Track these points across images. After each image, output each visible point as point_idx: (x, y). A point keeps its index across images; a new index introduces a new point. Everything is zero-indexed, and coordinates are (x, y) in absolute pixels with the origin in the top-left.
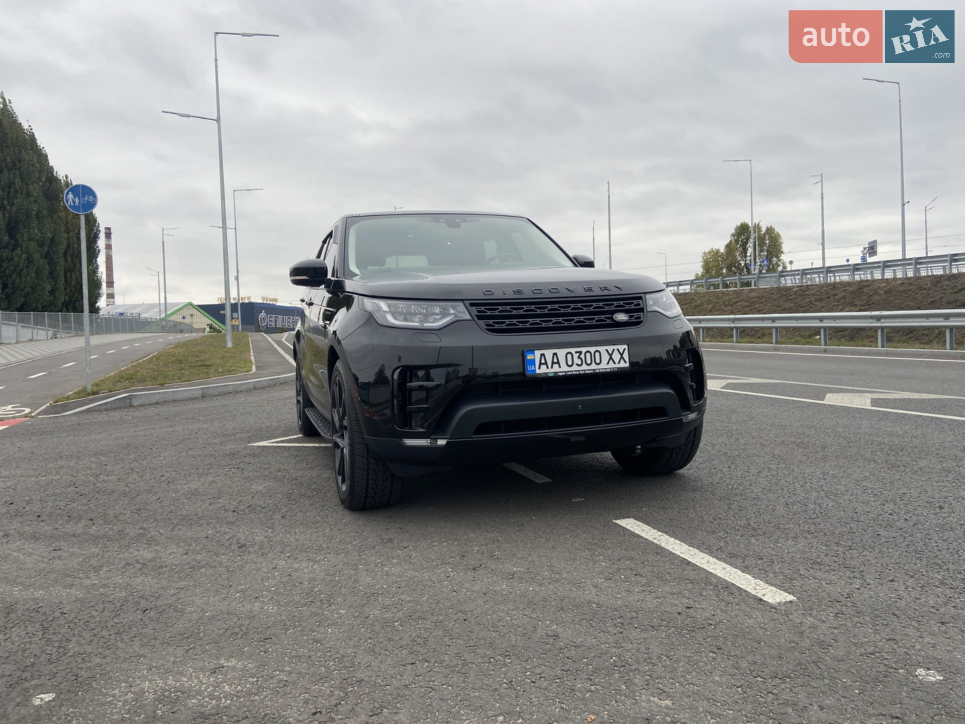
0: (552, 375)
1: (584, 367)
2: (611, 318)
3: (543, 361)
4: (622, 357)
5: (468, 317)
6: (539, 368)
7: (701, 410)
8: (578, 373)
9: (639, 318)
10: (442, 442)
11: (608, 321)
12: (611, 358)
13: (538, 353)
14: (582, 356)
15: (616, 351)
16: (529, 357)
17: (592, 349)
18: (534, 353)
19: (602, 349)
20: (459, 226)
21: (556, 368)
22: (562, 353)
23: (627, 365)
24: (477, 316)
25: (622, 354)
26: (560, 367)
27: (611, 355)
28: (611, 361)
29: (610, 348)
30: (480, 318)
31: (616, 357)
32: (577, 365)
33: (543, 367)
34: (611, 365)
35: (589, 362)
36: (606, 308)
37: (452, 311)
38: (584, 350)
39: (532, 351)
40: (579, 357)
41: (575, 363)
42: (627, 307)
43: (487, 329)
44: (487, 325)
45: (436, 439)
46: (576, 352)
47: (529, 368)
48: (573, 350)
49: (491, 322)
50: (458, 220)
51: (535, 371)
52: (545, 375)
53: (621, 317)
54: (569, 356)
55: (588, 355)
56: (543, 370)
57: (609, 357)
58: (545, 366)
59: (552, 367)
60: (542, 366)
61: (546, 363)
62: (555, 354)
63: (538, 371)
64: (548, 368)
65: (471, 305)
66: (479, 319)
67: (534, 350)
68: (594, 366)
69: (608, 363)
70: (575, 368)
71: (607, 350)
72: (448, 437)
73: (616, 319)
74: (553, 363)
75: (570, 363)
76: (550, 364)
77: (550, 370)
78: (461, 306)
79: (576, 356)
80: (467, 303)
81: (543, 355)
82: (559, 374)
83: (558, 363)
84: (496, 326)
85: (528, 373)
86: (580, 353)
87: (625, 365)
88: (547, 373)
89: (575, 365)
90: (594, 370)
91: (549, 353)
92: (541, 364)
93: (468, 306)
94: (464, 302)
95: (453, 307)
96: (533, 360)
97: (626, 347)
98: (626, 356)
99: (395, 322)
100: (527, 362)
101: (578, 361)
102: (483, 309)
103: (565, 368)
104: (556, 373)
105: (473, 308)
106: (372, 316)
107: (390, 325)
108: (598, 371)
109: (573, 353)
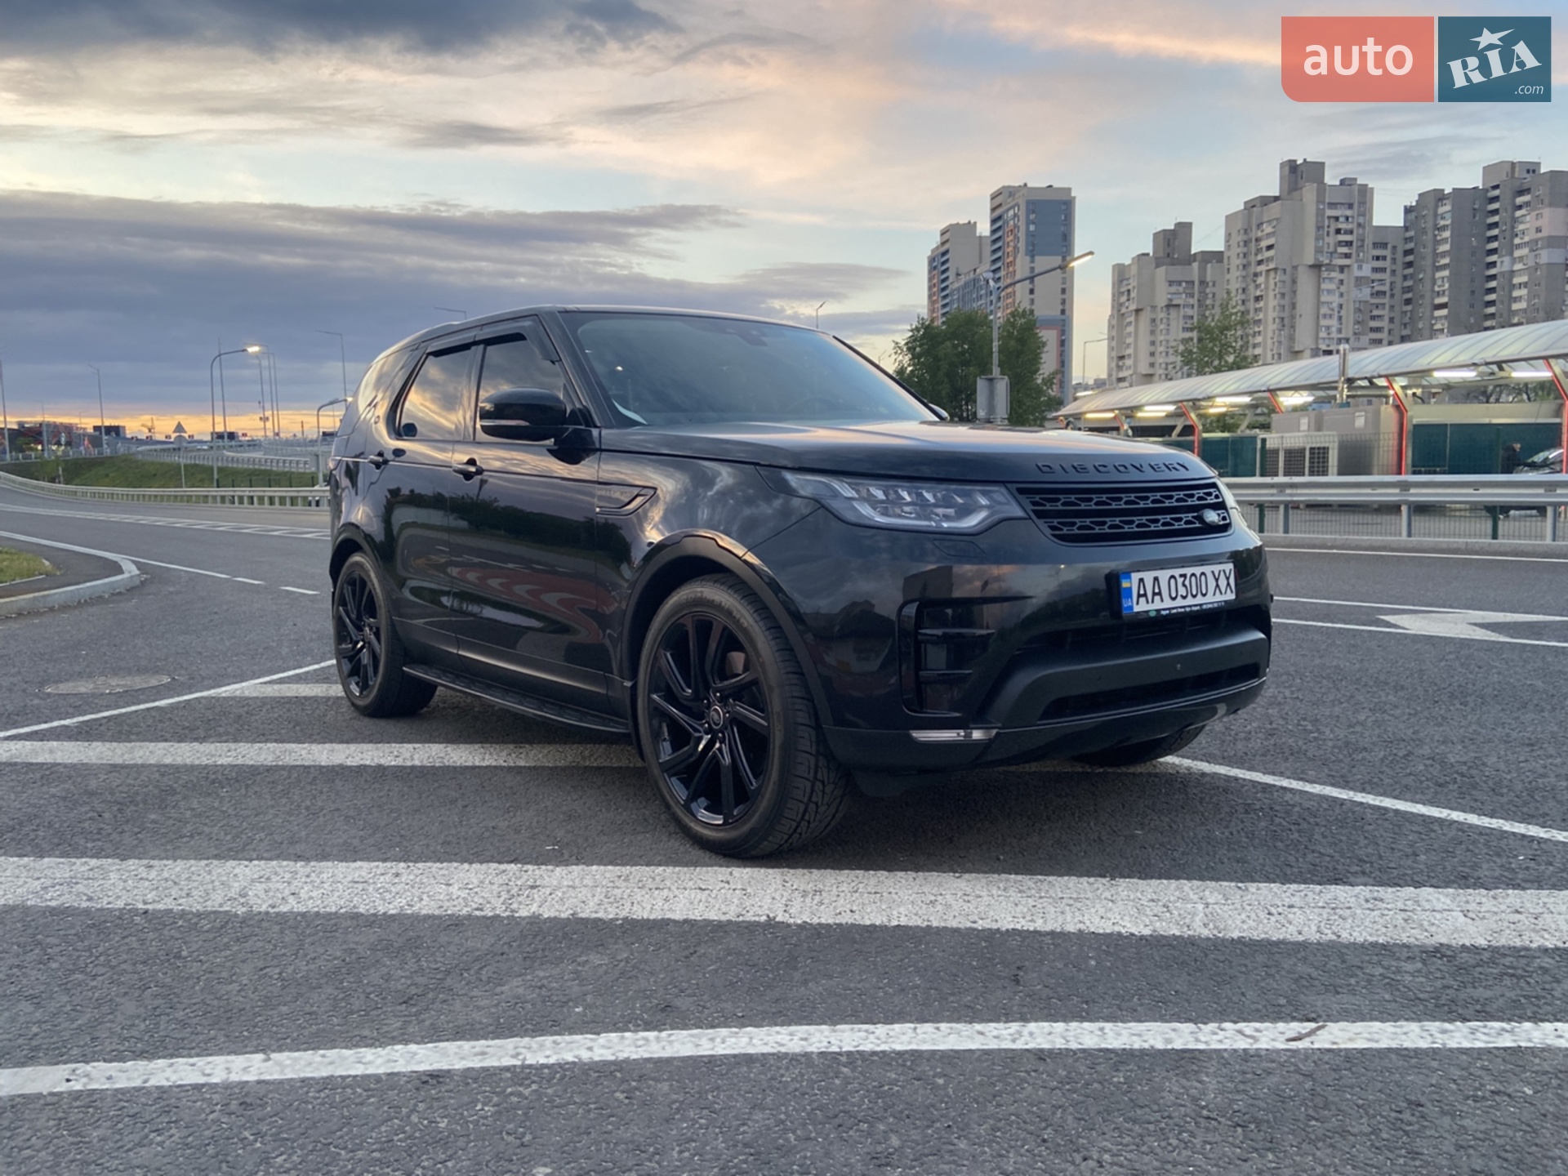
0: (1153, 614)
1: (1190, 601)
2: (1201, 519)
4: (1228, 584)
5: (1020, 513)
6: (1137, 603)
8: (1182, 610)
9: (1224, 518)
11: (1199, 524)
12: (1217, 586)
13: (1135, 577)
14: (1187, 583)
15: (1222, 574)
16: (1125, 584)
17: (1198, 570)
18: (1130, 578)
19: (1207, 569)
21: (1158, 604)
22: (1164, 575)
23: (1232, 597)
24: (1034, 511)
25: (1228, 579)
26: (1163, 600)
27: (1217, 580)
28: (1217, 590)
29: (1216, 568)
30: (1040, 515)
31: (1223, 583)
32: (1182, 596)
33: (1142, 600)
34: (1219, 598)
35: (1194, 592)
36: (1189, 502)
37: (983, 501)
38: (1188, 571)
39: (1127, 575)
40: (1184, 585)
41: (1179, 593)
42: (1209, 500)
43: (1053, 535)
44: (1050, 527)
45: (970, 730)
46: (1181, 576)
47: (1125, 603)
48: (1177, 572)
49: (1056, 522)
51: (1131, 608)
52: (1145, 616)
53: (1210, 517)
54: (1173, 581)
55: (1193, 580)
56: (1141, 607)
57: (1215, 584)
58: (1144, 599)
59: (1153, 602)
60: (1140, 599)
61: (1145, 595)
62: (1156, 579)
63: (1137, 609)
64: (1148, 603)
65: (1021, 491)
66: (1039, 517)
67: (1130, 573)
68: (1200, 600)
69: (1215, 594)
70: (1179, 602)
71: (1213, 573)
72: (1000, 724)
74: (1154, 594)
75: (1174, 595)
76: (1150, 596)
77: (1150, 606)
78: (1000, 494)
79: (1180, 582)
80: (1014, 487)
81: (1141, 580)
82: (1164, 613)
83: (1160, 594)
84: (1065, 531)
85: (1124, 612)
86: (1184, 576)
87: (1231, 596)
88: (1147, 612)
89: (1179, 597)
90: (1201, 605)
91: (1148, 576)
92: (1139, 596)
93: (1016, 492)
94: (1009, 485)
95: (984, 494)
96: (1130, 589)
97: (1231, 566)
98: (1232, 582)
99: (881, 519)
100: (1122, 592)
101: (1182, 591)
102: (1037, 498)
103: (1168, 604)
104: (1158, 611)
105: (1022, 498)
106: (823, 506)
107: (867, 522)
108: (1204, 607)
109: (1177, 577)
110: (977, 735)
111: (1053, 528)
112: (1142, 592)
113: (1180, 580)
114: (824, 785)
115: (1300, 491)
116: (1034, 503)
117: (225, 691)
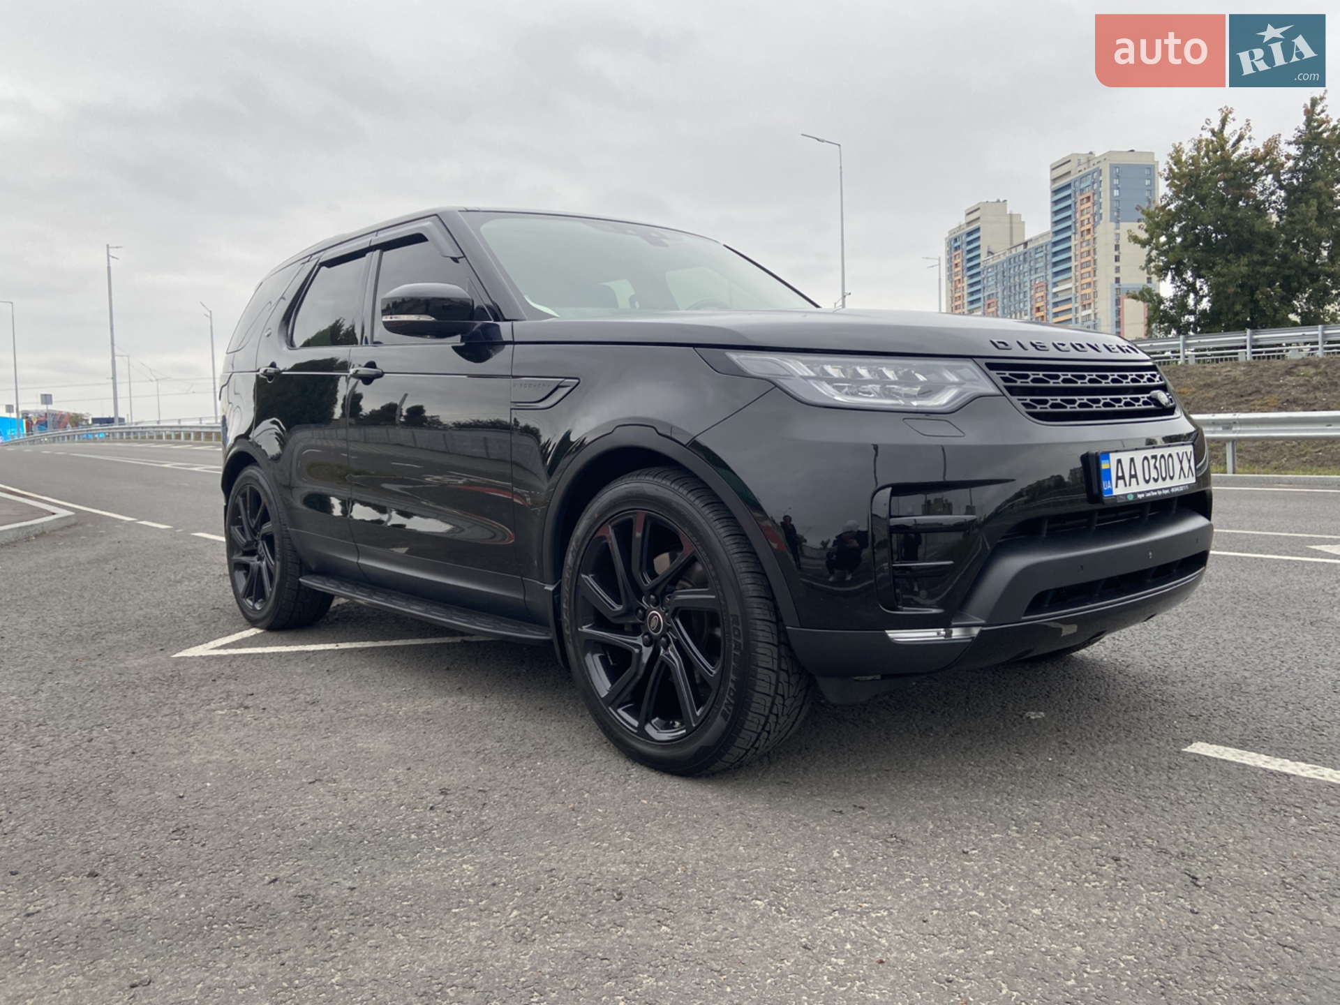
0: (1131, 498)
1: (1161, 484)
4: (1190, 468)
5: (991, 389)
6: (1116, 486)
8: (1155, 493)
10: (966, 632)
12: (1182, 469)
13: (1113, 457)
14: (1158, 465)
15: (1184, 456)
16: (1104, 466)
17: (1166, 452)
18: (1108, 458)
19: (1173, 452)
21: (1134, 488)
22: (1138, 456)
24: (1007, 388)
25: (1189, 462)
26: (1138, 483)
27: (1181, 463)
28: (1182, 473)
29: (1180, 450)
30: (1012, 391)
31: (1185, 466)
32: (1154, 479)
33: (1121, 482)
34: (1183, 480)
35: (1164, 475)
37: (953, 378)
38: (1158, 452)
39: (1106, 455)
41: (1152, 476)
43: (1028, 413)
44: (1024, 404)
45: (949, 628)
46: (1152, 457)
47: (1105, 486)
48: (1149, 454)
49: (1028, 399)
51: (1110, 491)
52: (1125, 499)
53: (1164, 398)
54: (1146, 463)
55: (1162, 462)
56: (1119, 490)
57: (1180, 466)
59: (1130, 485)
60: (1119, 482)
61: (1123, 478)
62: (1132, 460)
63: (1116, 492)
64: (1126, 485)
65: (992, 367)
66: (1012, 394)
67: (1108, 453)
68: (1167, 483)
69: (1180, 477)
70: (1152, 485)
71: (1178, 455)
72: (983, 622)
74: (1131, 476)
75: (1147, 478)
76: (1127, 478)
77: (1128, 490)
78: (969, 368)
79: (1154, 465)
80: (982, 362)
81: (1119, 461)
82: (1140, 496)
83: (1135, 476)
84: (1039, 409)
85: (1104, 495)
86: (1156, 458)
87: (1193, 480)
88: (1126, 495)
89: (1152, 480)
90: (1169, 489)
91: (1125, 457)
92: (1118, 478)
93: (987, 369)
94: (976, 360)
95: (951, 370)
96: (1109, 471)
97: (1192, 448)
98: (1193, 465)
99: (840, 399)
100: (1103, 475)
101: (1154, 474)
102: (1007, 374)
103: (1144, 487)
104: (1135, 494)
105: (993, 373)
106: (776, 386)
107: (828, 403)
108: (1173, 490)
109: (1150, 458)
110: (956, 633)
111: (1026, 405)
112: (1120, 474)
113: (1152, 462)
114: (784, 699)
116: (1006, 380)
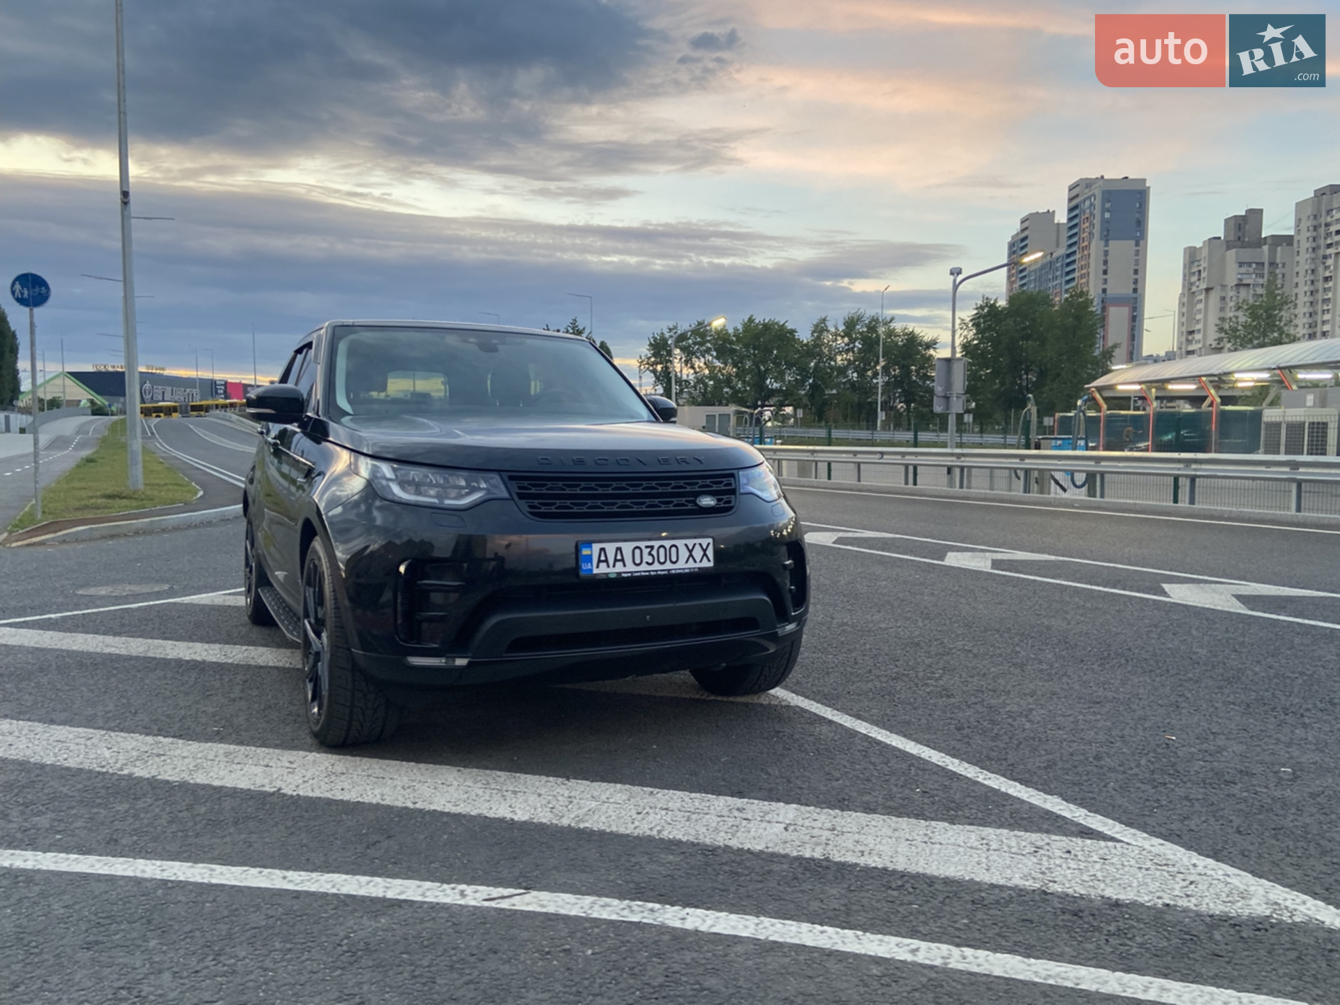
0: (613, 576)
1: (656, 566)
2: (694, 502)
3: (603, 558)
4: (705, 554)
5: (506, 495)
6: (598, 567)
7: (800, 620)
8: (647, 573)
9: (729, 502)
10: (461, 662)
11: (690, 506)
12: (691, 555)
13: (596, 547)
14: (654, 553)
15: (697, 547)
16: (585, 552)
17: (668, 543)
18: (591, 547)
19: (680, 543)
20: (496, 351)
21: (619, 568)
22: (627, 547)
23: (711, 564)
24: (517, 494)
25: (705, 551)
26: (625, 565)
27: (691, 551)
28: (691, 559)
29: (690, 543)
30: (521, 496)
31: (698, 553)
32: (647, 563)
33: (603, 565)
34: (691, 564)
35: (662, 560)
36: (689, 489)
37: (483, 485)
38: (656, 544)
39: (589, 544)
40: (650, 554)
41: (644, 561)
42: (715, 488)
43: (530, 513)
45: (454, 658)
46: (647, 547)
47: (585, 567)
48: (642, 544)
49: (536, 502)
50: (495, 341)
51: (591, 570)
52: (604, 577)
53: (707, 501)
54: (637, 551)
55: (662, 550)
56: (603, 569)
57: (688, 554)
58: (605, 564)
59: (614, 566)
60: (601, 564)
61: (606, 561)
62: (619, 549)
63: (595, 571)
64: (608, 566)
65: (511, 478)
66: (520, 498)
67: (591, 543)
68: (668, 566)
69: (687, 562)
70: (644, 567)
71: (686, 545)
72: (470, 656)
73: (700, 504)
74: (616, 560)
75: (638, 561)
76: (611, 561)
77: (611, 570)
78: (496, 479)
79: (646, 551)
80: (505, 475)
81: (603, 549)
82: (623, 575)
83: (622, 560)
84: (543, 510)
85: (582, 574)
86: (652, 547)
87: (708, 564)
88: (607, 574)
89: (644, 564)
90: (669, 570)
91: (611, 548)
92: (599, 561)
93: (506, 479)
94: (502, 473)
95: (485, 479)
96: (590, 556)
97: (710, 540)
98: (710, 553)
99: (403, 496)
100: (584, 558)
101: (648, 559)
102: (524, 484)
103: (630, 567)
104: (619, 574)
105: (512, 483)
107: (396, 499)
108: (673, 572)
109: (643, 548)
111: (531, 507)
115: (1204, 467)
116: (521, 488)
117: (187, 599)
